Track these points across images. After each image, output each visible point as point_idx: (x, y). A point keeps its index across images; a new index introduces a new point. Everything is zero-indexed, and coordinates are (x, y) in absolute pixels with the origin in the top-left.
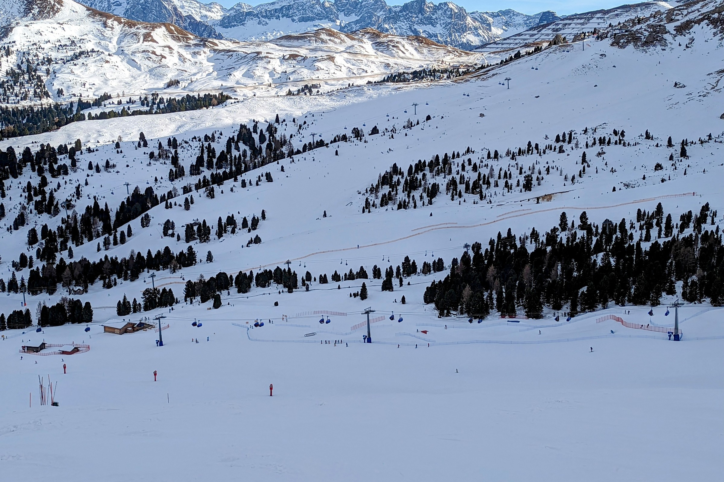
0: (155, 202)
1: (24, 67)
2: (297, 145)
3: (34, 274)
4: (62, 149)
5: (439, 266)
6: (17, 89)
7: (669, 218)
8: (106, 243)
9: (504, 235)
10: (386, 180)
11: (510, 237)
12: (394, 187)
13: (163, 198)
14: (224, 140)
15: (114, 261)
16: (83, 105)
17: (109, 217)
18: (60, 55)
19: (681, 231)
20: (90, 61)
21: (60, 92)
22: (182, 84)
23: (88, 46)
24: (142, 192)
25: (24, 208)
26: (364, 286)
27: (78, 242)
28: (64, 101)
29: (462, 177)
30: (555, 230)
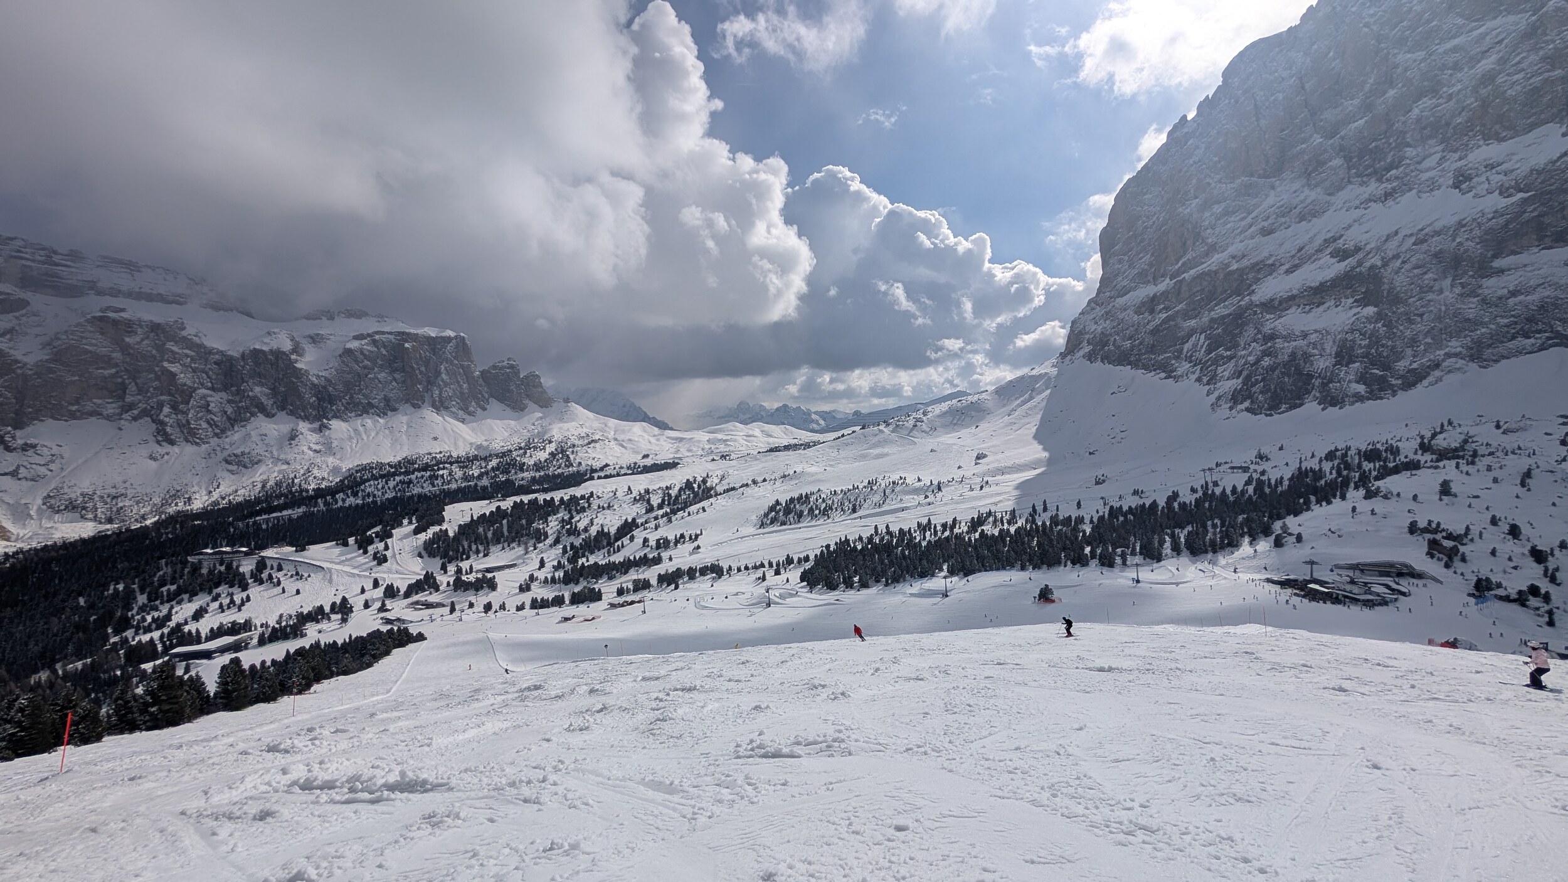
0: (637, 527)
1: (559, 450)
2: (720, 489)
3: (566, 573)
4: (583, 497)
5: (807, 559)
6: (554, 463)
7: (935, 527)
8: (609, 552)
9: (843, 539)
10: (772, 509)
11: (847, 541)
12: (777, 513)
13: (642, 524)
14: (677, 489)
15: (614, 563)
16: (593, 471)
17: (610, 537)
18: (580, 442)
19: (943, 533)
20: (597, 445)
21: (580, 463)
22: (651, 456)
23: (597, 437)
24: (630, 520)
25: (559, 533)
26: (764, 573)
27: (592, 553)
28: (583, 468)
29: (817, 506)
30: (872, 535)
